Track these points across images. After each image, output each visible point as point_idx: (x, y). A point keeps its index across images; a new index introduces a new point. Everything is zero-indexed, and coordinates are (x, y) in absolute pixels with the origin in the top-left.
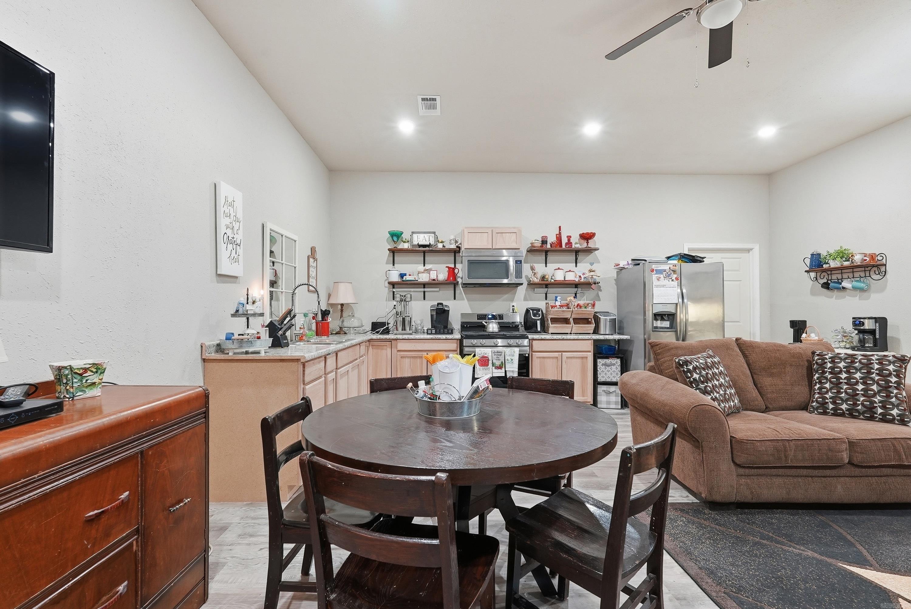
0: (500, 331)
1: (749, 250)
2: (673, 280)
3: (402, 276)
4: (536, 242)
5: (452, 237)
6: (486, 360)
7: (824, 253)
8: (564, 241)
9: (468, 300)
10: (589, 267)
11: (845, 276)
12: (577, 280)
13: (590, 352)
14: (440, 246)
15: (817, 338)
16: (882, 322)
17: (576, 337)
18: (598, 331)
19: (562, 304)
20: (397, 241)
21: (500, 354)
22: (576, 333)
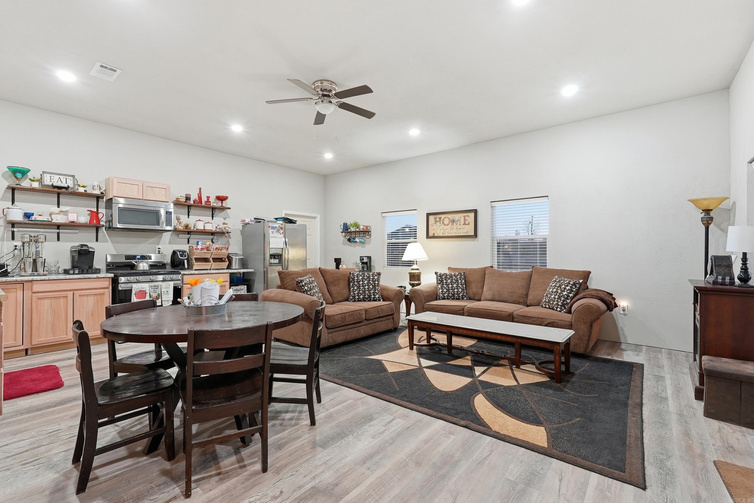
0: (150, 269)
1: (315, 218)
2: (281, 234)
3: (27, 216)
4: (181, 198)
5: (96, 184)
6: (143, 294)
7: (349, 223)
8: (204, 199)
9: (113, 242)
10: (223, 221)
11: (357, 236)
12: (214, 230)
13: (227, 281)
14: (81, 190)
15: (345, 267)
16: (369, 258)
17: (215, 271)
18: (230, 266)
19: (203, 247)
20: (21, 178)
21: (157, 287)
22: (214, 269)
